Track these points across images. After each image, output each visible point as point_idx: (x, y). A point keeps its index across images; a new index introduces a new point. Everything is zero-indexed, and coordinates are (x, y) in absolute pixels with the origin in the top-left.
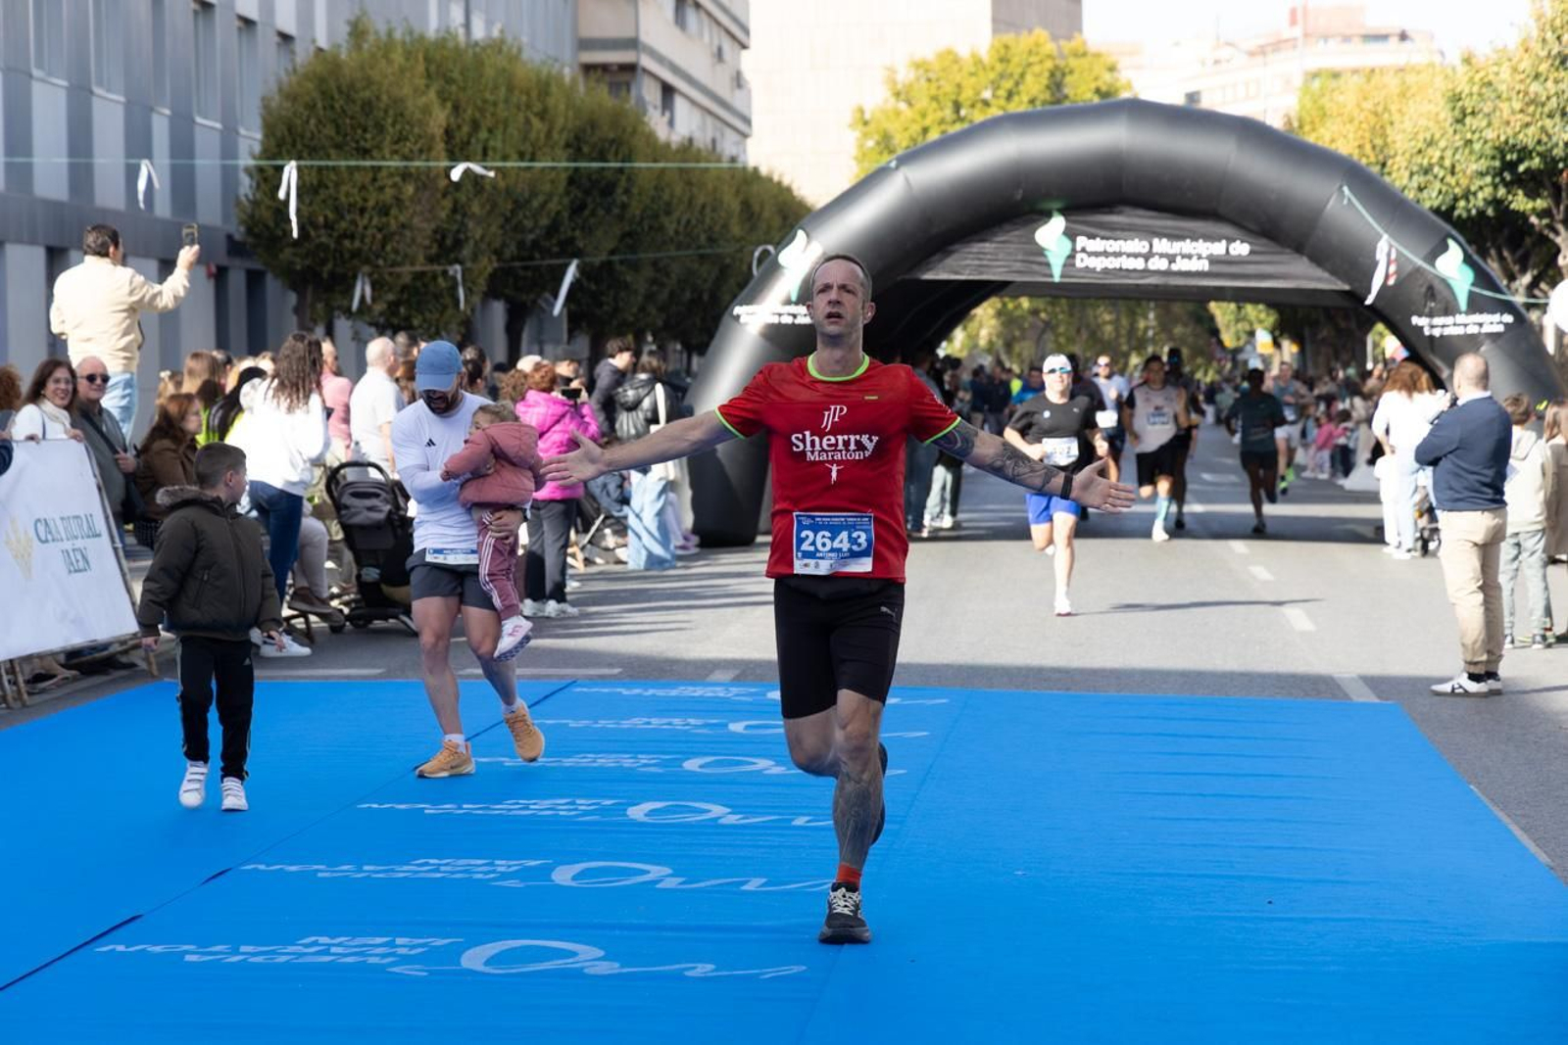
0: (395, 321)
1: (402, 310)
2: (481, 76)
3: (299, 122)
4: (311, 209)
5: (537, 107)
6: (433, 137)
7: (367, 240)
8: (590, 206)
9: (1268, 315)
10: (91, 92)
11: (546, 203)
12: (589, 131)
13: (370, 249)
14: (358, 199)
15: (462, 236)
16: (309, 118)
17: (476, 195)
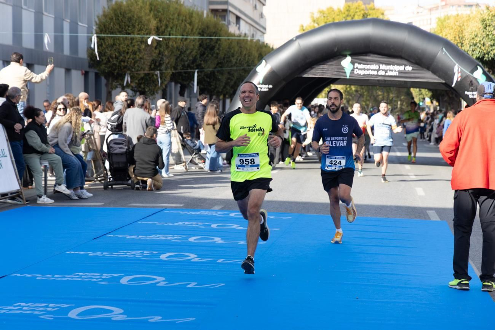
0: (140, 89)
1: (142, 86)
2: (169, 10)
3: (107, 24)
4: (111, 52)
5: (189, 21)
6: (151, 29)
7: (129, 63)
8: (207, 54)
9: (429, 92)
10: (43, 14)
11: (191, 52)
12: (206, 29)
13: (130, 66)
14: (126, 49)
15: (162, 62)
16: (111, 22)
17: (166, 49)
